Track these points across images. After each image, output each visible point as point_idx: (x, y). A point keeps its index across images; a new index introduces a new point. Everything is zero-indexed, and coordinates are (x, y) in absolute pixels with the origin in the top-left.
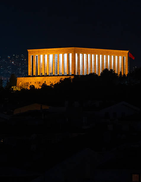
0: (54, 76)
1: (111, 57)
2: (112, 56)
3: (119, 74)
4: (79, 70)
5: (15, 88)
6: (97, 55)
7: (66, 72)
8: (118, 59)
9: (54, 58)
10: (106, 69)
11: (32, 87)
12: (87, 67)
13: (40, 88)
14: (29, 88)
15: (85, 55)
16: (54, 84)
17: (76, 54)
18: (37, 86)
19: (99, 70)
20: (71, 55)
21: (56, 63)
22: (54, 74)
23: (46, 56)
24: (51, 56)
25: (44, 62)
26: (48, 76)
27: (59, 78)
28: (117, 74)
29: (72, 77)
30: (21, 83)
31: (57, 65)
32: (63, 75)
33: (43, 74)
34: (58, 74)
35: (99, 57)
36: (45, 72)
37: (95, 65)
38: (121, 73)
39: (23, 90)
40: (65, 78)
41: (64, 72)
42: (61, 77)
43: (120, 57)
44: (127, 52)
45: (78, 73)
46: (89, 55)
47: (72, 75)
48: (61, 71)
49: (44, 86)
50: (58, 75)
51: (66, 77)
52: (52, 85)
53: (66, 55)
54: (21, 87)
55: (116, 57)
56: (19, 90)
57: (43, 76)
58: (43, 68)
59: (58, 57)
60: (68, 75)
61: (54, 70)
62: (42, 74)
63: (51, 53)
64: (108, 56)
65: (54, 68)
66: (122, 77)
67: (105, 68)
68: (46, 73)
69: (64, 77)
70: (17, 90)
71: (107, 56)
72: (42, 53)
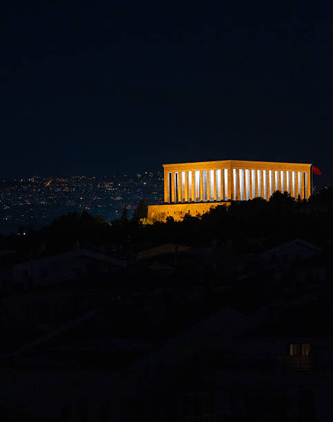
0: (202, 202)
1: (286, 174)
2: (287, 172)
3: (297, 198)
4: (238, 193)
5: (144, 221)
6: (264, 172)
7: (220, 197)
8: (296, 176)
9: (201, 176)
10: (278, 192)
11: (170, 219)
12: (251, 188)
13: (182, 220)
14: (165, 221)
15: (247, 171)
16: (202, 214)
17: (234, 170)
18: (177, 218)
19: (268, 192)
20: (226, 171)
21: (205, 183)
22: (201, 200)
23: (190, 173)
24: (197, 173)
25: (188, 182)
26: (193, 202)
27: (209, 205)
28: (294, 198)
29: (228, 204)
30: (153, 213)
31: (206, 187)
32: (215, 201)
33: (186, 200)
34: (208, 199)
35: (267, 174)
36: (190, 197)
37: (262, 186)
38: (299, 196)
39: (157, 224)
40: (218, 206)
41: (217, 196)
42: (212, 204)
43: (299, 173)
44: (310, 165)
45: (237, 197)
46: (253, 171)
47: (229, 201)
48: (213, 196)
49: (187, 216)
50: (208, 202)
51: (219, 204)
52: (199, 215)
53: (219, 172)
54: (154, 219)
55: (293, 173)
56: (152, 223)
57: (186, 203)
58: (186, 191)
59: (208, 174)
60: (222, 201)
61: (201, 194)
62: (184, 199)
63: (198, 168)
64: (282, 172)
65: (201, 191)
66: (301, 203)
67: (276, 190)
68: (191, 199)
69: (216, 205)
70: (148, 224)
71: (280, 173)
72: (184, 169)
